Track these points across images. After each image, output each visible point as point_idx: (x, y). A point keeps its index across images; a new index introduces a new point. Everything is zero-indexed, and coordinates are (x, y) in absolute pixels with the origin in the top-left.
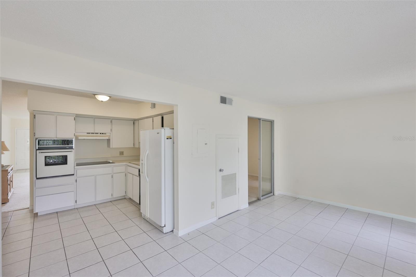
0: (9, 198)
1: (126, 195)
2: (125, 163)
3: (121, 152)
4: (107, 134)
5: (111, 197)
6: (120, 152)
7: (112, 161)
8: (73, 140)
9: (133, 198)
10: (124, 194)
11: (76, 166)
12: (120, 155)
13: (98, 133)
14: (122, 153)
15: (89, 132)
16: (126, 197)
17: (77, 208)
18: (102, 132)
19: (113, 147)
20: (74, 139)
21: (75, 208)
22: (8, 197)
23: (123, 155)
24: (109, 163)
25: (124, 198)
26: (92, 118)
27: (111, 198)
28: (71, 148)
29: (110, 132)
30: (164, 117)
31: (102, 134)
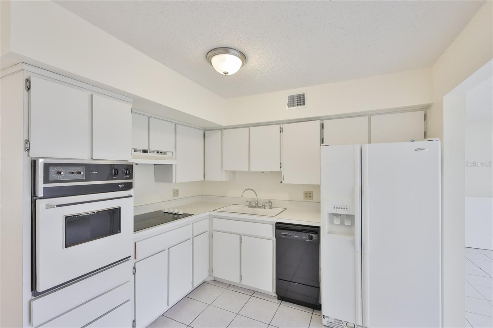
2: (208, 213)
4: (169, 154)
6: (173, 190)
8: (132, 166)
11: (133, 232)
12: (173, 197)
13: (153, 152)
14: (176, 193)
15: (138, 148)
18: (160, 150)
19: (177, 182)
23: (178, 196)
26: (146, 115)
28: (129, 186)
30: (325, 122)
31: (155, 152)
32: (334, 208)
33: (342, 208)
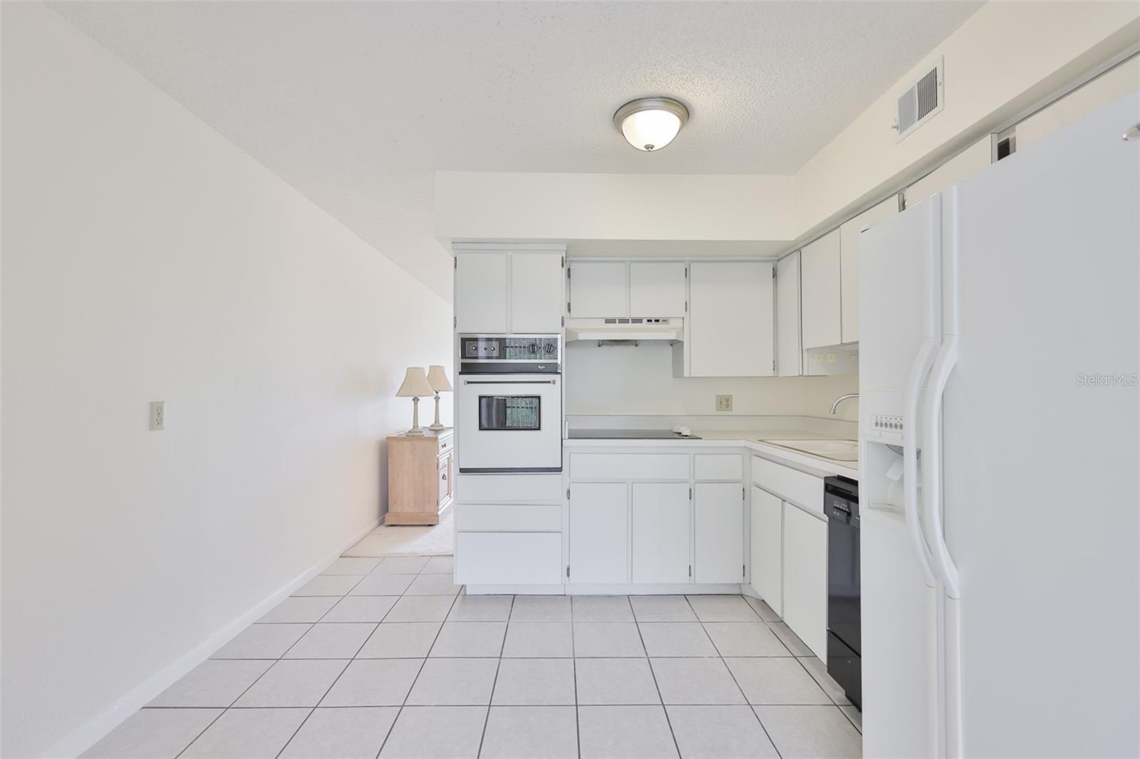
0: (439, 513)
1: (744, 584)
2: (742, 443)
3: (723, 396)
4: (673, 323)
5: (686, 579)
6: (717, 396)
7: (691, 431)
8: (557, 339)
9: (782, 612)
10: (739, 579)
11: (567, 437)
12: (717, 410)
13: (640, 321)
14: (724, 403)
15: (612, 316)
16: (746, 591)
17: (571, 597)
18: (654, 316)
19: (692, 376)
20: (559, 336)
21: (565, 595)
22: (438, 511)
23: (731, 410)
24: (680, 435)
25: (737, 591)
26: (623, 262)
27: (687, 584)
28: (553, 370)
29: (683, 313)
31: (653, 321)
32: (877, 424)
33: (891, 425)
